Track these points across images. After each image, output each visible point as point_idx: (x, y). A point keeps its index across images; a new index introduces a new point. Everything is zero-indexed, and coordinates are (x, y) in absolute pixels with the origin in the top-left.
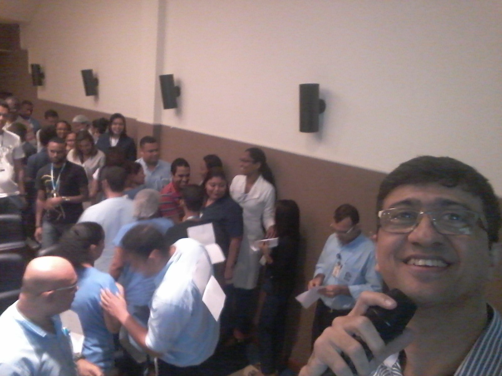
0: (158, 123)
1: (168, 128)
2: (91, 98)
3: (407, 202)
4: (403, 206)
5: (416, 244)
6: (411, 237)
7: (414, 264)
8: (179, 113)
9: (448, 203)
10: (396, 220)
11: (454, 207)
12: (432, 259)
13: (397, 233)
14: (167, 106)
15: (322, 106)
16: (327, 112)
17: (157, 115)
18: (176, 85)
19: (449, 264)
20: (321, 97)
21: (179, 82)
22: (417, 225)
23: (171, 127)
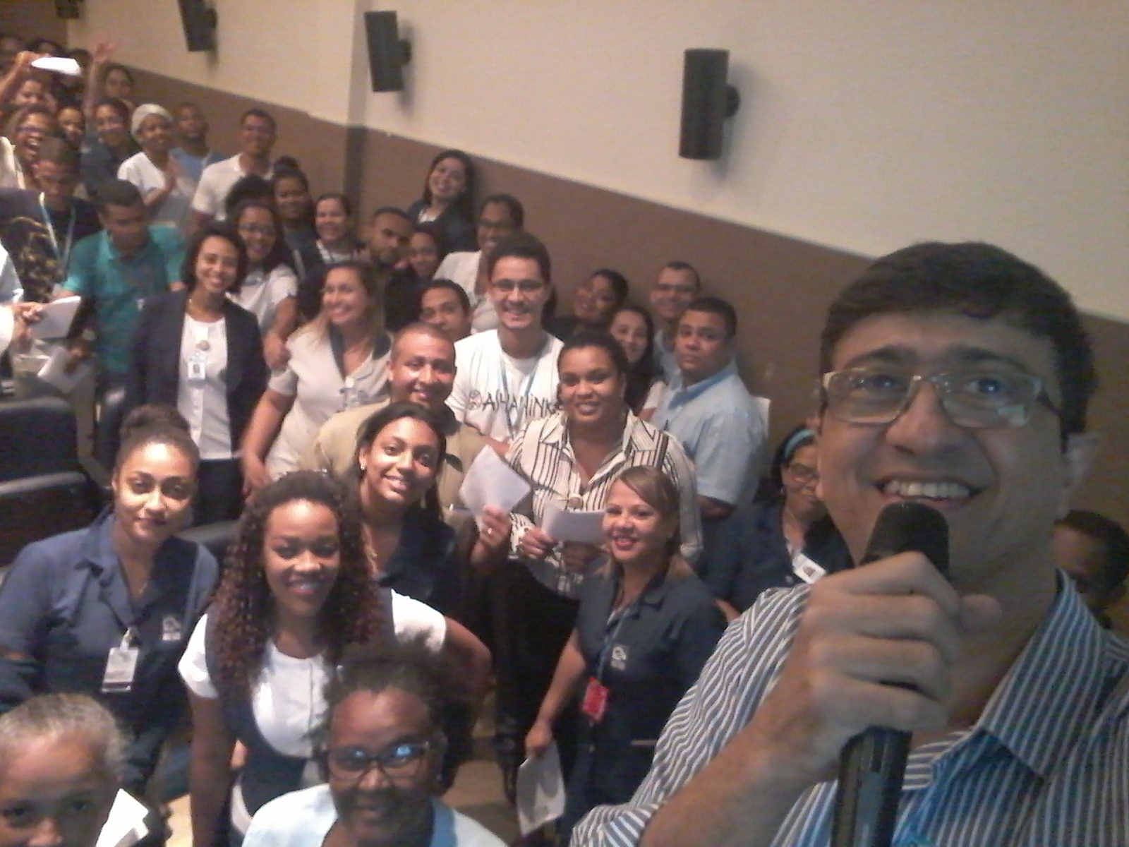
0: (356, 123)
1: (382, 135)
2: (200, 57)
3: (885, 354)
4: (878, 364)
5: (903, 450)
6: (894, 433)
7: (898, 494)
8: (407, 104)
9: (978, 355)
10: (862, 393)
11: (989, 365)
12: (937, 481)
13: (862, 425)
14: (379, 86)
15: (732, 101)
16: (739, 116)
17: (357, 104)
18: (401, 36)
19: (974, 492)
20: (730, 81)
21: (410, 30)
22: (907, 408)
23: (389, 135)
